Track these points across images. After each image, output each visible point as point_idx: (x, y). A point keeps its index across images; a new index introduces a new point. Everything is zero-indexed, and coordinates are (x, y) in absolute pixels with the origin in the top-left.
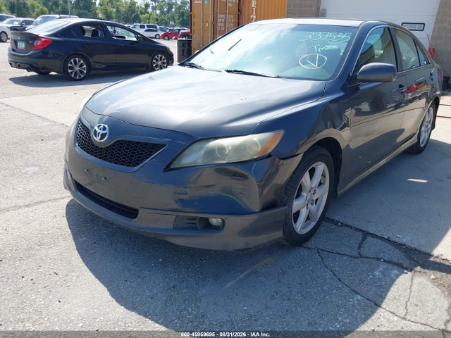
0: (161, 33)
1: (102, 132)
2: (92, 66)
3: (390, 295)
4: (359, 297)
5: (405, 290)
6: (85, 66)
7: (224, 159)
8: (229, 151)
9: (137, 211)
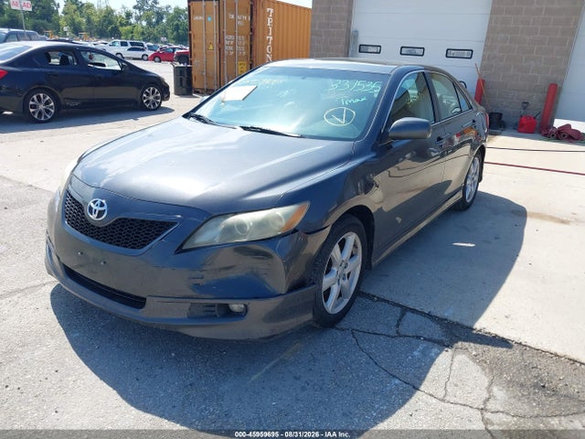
0: (150, 53)
1: (99, 209)
2: (62, 103)
3: (430, 376)
4: (397, 381)
5: (445, 369)
6: (52, 104)
7: (245, 237)
8: (251, 227)
9: (145, 299)
